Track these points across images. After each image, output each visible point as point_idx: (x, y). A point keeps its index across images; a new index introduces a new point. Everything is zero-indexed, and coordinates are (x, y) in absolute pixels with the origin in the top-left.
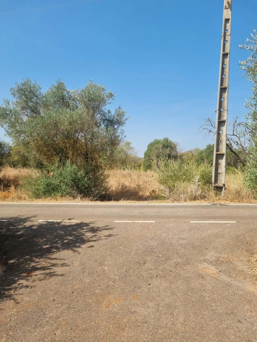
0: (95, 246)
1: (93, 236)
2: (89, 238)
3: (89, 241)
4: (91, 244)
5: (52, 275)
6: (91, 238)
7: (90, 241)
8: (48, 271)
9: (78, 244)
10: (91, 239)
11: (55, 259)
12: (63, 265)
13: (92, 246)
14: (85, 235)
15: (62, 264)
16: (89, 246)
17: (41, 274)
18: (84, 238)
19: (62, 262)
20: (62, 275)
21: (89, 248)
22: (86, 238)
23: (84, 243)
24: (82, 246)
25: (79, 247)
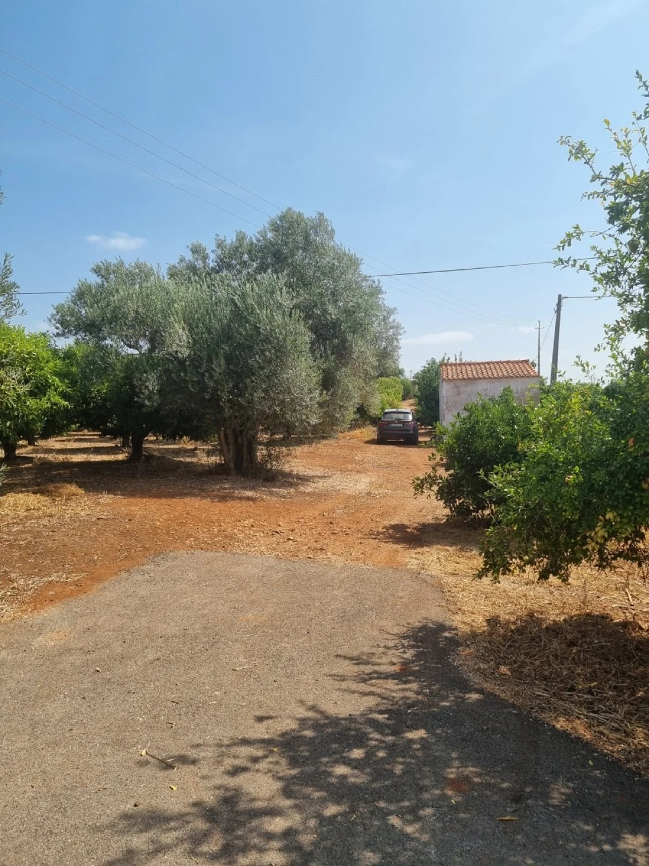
0: (251, 722)
1: (245, 769)
2: (265, 757)
3: (266, 743)
4: (261, 731)
5: (358, 660)
6: (255, 760)
7: (263, 741)
8: (368, 669)
9: (309, 733)
10: (260, 753)
11: (365, 694)
12: (343, 678)
13: (260, 719)
14: (279, 785)
15: (344, 680)
16: (270, 722)
17: (379, 664)
18: (284, 762)
19: (344, 685)
20: (337, 656)
21: (272, 714)
22: (277, 763)
23: (283, 734)
24: (294, 725)
25: (303, 721)
